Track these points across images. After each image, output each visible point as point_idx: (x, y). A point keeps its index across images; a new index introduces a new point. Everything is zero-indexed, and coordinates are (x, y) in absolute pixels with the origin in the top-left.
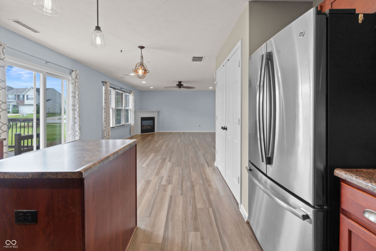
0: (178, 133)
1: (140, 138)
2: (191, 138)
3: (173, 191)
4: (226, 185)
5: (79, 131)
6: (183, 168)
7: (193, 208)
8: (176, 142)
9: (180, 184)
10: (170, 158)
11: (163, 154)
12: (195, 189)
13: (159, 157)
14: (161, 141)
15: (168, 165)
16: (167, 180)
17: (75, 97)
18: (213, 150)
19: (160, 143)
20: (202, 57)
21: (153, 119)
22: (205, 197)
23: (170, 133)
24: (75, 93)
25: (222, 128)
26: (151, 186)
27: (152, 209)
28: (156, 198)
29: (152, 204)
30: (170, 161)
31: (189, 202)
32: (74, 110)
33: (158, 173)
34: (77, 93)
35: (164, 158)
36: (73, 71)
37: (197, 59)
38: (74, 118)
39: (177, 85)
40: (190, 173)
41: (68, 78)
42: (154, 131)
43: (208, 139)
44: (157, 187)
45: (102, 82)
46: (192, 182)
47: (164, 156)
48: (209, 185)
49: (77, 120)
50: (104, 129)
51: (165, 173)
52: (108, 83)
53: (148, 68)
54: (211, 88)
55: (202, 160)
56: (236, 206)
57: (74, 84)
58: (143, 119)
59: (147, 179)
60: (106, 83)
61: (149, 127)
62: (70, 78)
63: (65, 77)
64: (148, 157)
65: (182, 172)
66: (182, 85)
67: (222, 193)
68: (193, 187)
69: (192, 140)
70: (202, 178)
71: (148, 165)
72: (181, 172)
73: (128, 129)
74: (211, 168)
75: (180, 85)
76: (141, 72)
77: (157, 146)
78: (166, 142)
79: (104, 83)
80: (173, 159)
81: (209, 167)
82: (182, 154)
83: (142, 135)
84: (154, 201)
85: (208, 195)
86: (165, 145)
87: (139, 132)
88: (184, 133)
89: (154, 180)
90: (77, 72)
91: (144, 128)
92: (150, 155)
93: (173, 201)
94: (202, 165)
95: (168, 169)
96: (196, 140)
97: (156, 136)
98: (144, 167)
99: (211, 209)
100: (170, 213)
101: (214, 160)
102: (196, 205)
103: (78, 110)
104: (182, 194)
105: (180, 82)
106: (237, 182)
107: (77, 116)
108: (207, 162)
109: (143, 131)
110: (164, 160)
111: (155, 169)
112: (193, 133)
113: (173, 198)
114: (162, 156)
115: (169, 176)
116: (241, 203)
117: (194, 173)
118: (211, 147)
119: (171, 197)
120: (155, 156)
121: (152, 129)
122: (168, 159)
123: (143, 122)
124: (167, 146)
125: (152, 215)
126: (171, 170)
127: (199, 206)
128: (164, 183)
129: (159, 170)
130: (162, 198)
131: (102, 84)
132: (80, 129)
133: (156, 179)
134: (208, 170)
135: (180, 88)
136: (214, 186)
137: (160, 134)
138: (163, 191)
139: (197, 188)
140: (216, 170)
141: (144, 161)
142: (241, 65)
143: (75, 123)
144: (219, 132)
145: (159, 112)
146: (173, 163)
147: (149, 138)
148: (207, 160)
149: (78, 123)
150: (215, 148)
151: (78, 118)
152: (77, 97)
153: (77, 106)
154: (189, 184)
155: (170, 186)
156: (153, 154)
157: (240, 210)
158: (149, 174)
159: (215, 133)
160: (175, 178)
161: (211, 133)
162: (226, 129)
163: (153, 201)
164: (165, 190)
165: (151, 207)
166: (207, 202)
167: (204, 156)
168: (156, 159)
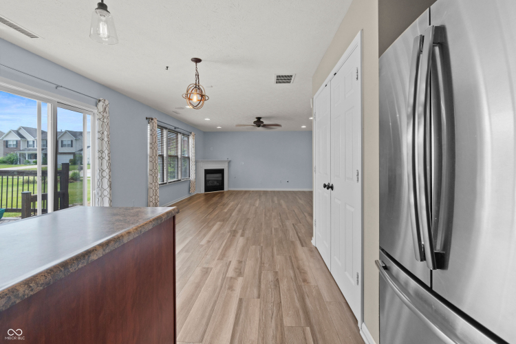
0: (257, 192)
1: (202, 199)
2: (275, 199)
3: (244, 288)
4: (332, 282)
5: (108, 189)
6: (262, 247)
7: (276, 325)
8: (254, 205)
9: (257, 277)
10: (244, 230)
11: (234, 223)
12: (281, 285)
13: (227, 229)
14: (232, 204)
15: (240, 241)
16: (236, 269)
17: (103, 139)
18: (308, 218)
19: (230, 206)
20: (291, 76)
21: (221, 172)
22: (298, 304)
23: (246, 192)
24: (103, 133)
25: (325, 186)
26: (210, 279)
27: (207, 325)
28: (216, 302)
29: (207, 314)
30: (242, 235)
31: (270, 312)
32: (101, 158)
33: (223, 255)
34: (106, 133)
35: (234, 231)
36: (100, 101)
37: (284, 79)
38: (102, 170)
39: (255, 122)
40: (273, 256)
41: (93, 110)
42: (223, 189)
43: (301, 202)
44: (220, 280)
45: (147, 118)
46: (276, 273)
47: (235, 227)
48: (305, 281)
49: (106, 174)
50: (150, 186)
51: (233, 256)
52: (155, 120)
53: (207, 92)
54: (304, 127)
55: (292, 234)
56: (353, 325)
57: (102, 120)
58: (207, 172)
59: (205, 266)
60: (152, 119)
61: (216, 183)
62: (96, 111)
63: (88, 109)
64: (210, 228)
65: (261, 254)
66: (262, 122)
67: (326, 296)
68: (277, 282)
69: (276, 202)
70: (293, 266)
71: (209, 242)
72: (259, 255)
73: (185, 186)
74: (305, 249)
75: (259, 122)
76: (195, 98)
77: (226, 210)
78: (239, 205)
79: (150, 119)
80: (247, 232)
81: (302, 246)
82: (262, 224)
83: (206, 194)
84: (212, 310)
85: (302, 299)
86: (237, 209)
87: (202, 191)
88: (265, 192)
89: (216, 267)
90: (107, 102)
91: (210, 184)
92: (213, 225)
93: (243, 310)
94: (292, 242)
95: (238, 249)
96: (282, 202)
97: (226, 196)
98: (202, 246)
99: (308, 329)
100: (237, 336)
101: (311, 235)
102: (282, 320)
103: (107, 158)
104: (259, 297)
105: (259, 119)
106: (354, 282)
107: (105, 166)
108: (299, 237)
109: (207, 189)
110: (234, 233)
111: (219, 248)
112: (279, 192)
113: (244, 304)
114: (232, 227)
115: (240, 262)
116: (363, 321)
117: (279, 257)
118: (306, 214)
119: (241, 300)
120: (221, 227)
121: (221, 187)
122: (240, 232)
123: (208, 175)
124: (240, 211)
125: (205, 337)
126: (244, 251)
127: (288, 321)
128: (231, 273)
129: (226, 250)
130: (226, 304)
131: (147, 121)
132: (110, 186)
133: (219, 267)
134: (302, 252)
135: (259, 126)
136: (313, 283)
137: (231, 193)
138: (229, 289)
139: (284, 285)
140: (314, 251)
141: (205, 235)
142: (362, 75)
143: (102, 177)
144: (319, 193)
145: (229, 162)
146: (247, 239)
147: (215, 199)
148: (300, 235)
149: (108, 177)
150: (311, 215)
151: (107, 171)
152: (106, 139)
153: (106, 152)
154: (270, 277)
155: (240, 280)
156: (218, 223)
157: (361, 332)
158: (208, 257)
159: (311, 193)
160: (250, 265)
161: (304, 192)
162: (332, 188)
163: (209, 309)
164: (231, 288)
165: (204, 321)
166: (301, 313)
167: (295, 227)
168: (222, 232)
